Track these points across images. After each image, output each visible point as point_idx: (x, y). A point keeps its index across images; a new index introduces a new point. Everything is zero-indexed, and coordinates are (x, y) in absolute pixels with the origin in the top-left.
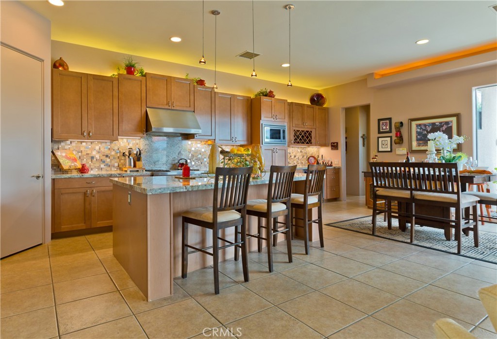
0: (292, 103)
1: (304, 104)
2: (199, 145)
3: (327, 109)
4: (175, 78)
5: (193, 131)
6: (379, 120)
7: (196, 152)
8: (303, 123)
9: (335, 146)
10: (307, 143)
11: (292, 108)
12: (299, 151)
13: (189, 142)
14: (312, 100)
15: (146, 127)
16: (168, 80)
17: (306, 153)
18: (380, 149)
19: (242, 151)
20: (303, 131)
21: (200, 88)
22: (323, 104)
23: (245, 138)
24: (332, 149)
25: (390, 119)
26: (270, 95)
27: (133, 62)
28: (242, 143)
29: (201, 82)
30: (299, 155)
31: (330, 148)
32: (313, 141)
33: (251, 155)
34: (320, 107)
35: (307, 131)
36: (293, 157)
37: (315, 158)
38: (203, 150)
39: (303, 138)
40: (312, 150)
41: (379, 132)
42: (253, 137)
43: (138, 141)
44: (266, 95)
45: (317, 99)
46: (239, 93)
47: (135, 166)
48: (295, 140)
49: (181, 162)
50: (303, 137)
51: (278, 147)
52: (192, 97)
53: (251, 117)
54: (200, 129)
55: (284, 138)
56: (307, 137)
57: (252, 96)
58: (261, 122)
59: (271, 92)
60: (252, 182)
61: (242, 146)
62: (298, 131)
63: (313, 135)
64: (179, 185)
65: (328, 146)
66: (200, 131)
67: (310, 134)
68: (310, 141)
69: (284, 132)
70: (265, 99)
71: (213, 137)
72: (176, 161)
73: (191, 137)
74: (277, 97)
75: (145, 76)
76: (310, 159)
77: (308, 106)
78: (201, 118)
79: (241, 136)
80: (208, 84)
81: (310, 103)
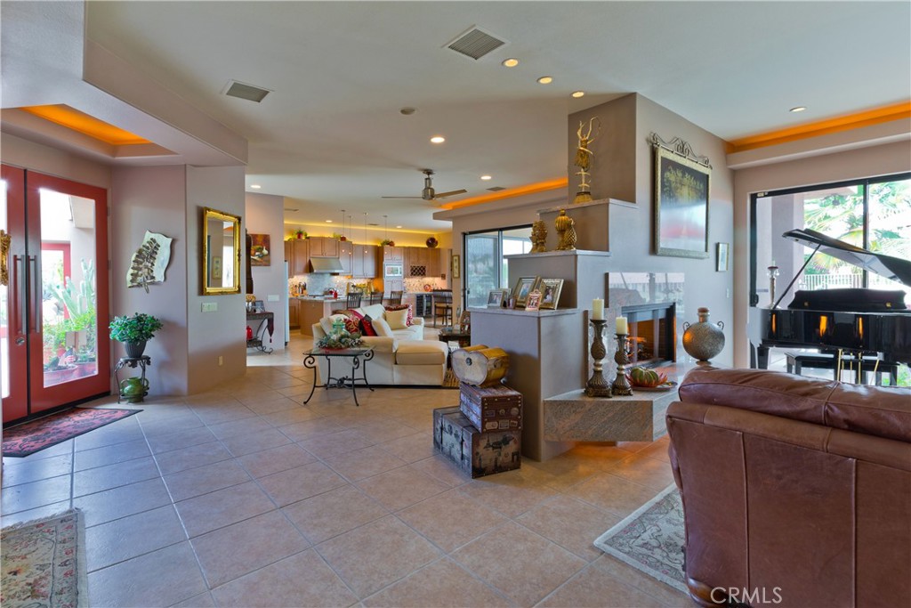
0: (409, 248)
1: (420, 247)
2: (341, 279)
3: (439, 249)
4: (327, 238)
5: (336, 271)
7: (340, 283)
8: (419, 261)
9: (443, 277)
10: (422, 275)
11: (408, 252)
12: (417, 280)
13: (336, 277)
14: (428, 243)
15: (309, 269)
16: (322, 240)
17: (422, 283)
20: (418, 267)
21: (343, 242)
22: (436, 245)
23: (373, 273)
24: (442, 279)
26: (391, 244)
27: (301, 230)
28: (371, 277)
29: (343, 239)
30: (417, 284)
32: (426, 273)
34: (433, 248)
35: (422, 267)
36: (411, 285)
37: (429, 286)
38: (344, 282)
39: (418, 271)
40: (428, 280)
42: (379, 272)
43: (304, 278)
44: (388, 244)
45: (432, 242)
46: (370, 243)
47: (302, 293)
48: (412, 273)
49: (332, 290)
51: (396, 279)
52: (338, 249)
54: (343, 269)
55: (401, 273)
56: (422, 271)
57: (379, 245)
58: (385, 262)
59: (392, 242)
62: (414, 267)
63: (427, 269)
64: (334, 301)
65: (439, 277)
66: (343, 271)
67: (424, 269)
68: (424, 273)
70: (387, 247)
71: (352, 274)
72: (329, 290)
73: (337, 274)
74: (397, 245)
75: (308, 238)
76: (426, 287)
77: (425, 248)
78: (344, 262)
79: (371, 271)
80: (348, 239)
81: (426, 246)
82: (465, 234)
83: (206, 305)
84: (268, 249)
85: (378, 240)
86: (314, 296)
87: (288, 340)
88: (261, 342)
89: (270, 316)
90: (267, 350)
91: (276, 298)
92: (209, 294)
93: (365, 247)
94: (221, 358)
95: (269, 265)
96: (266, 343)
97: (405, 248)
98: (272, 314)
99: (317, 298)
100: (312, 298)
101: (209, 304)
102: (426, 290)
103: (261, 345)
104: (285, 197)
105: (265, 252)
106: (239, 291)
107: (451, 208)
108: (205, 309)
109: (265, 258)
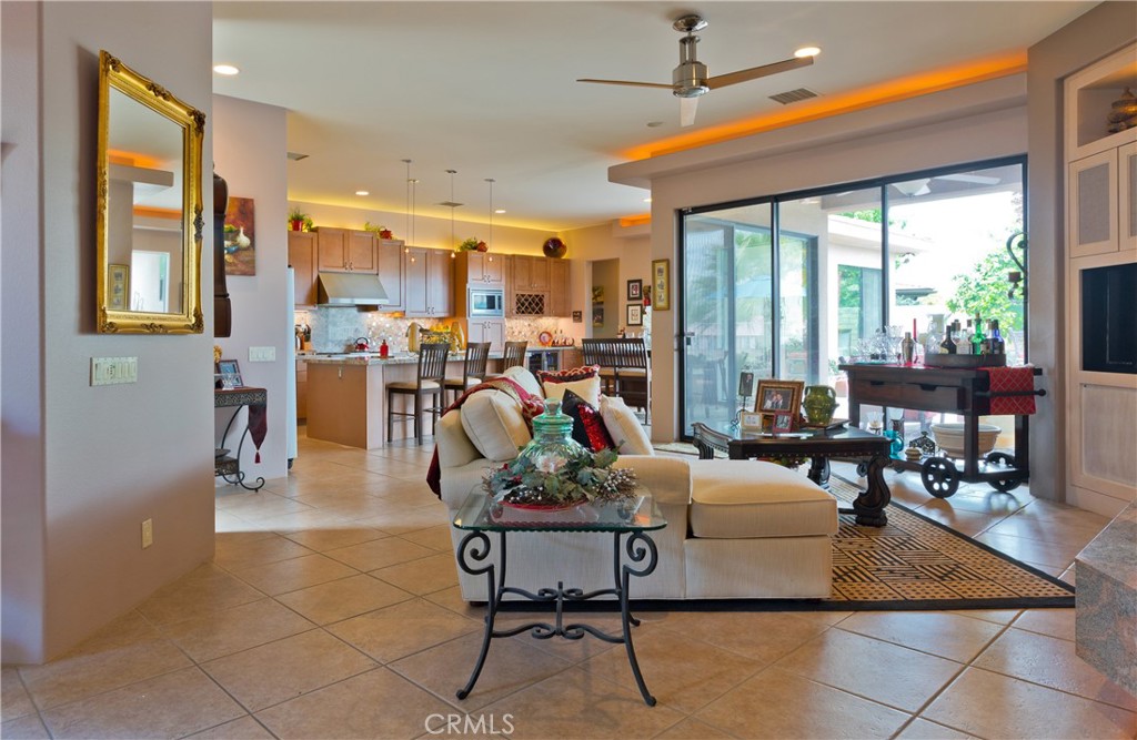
0: (514, 256)
1: (532, 257)
2: (382, 319)
3: (568, 262)
4: (353, 231)
5: (378, 302)
6: (629, 282)
7: (378, 327)
8: (530, 285)
9: (577, 316)
10: (537, 313)
11: (513, 264)
12: (526, 324)
13: (369, 315)
14: (546, 249)
15: (318, 296)
16: (345, 235)
17: (537, 328)
18: (630, 322)
19: (441, 329)
20: (530, 296)
21: (385, 241)
22: (563, 253)
23: (446, 309)
24: (575, 321)
25: (640, 281)
26: (480, 247)
27: (301, 214)
28: (442, 315)
29: (386, 234)
30: (526, 330)
31: (571, 320)
32: (546, 309)
33: (451, 333)
34: (557, 259)
35: (537, 296)
36: (516, 333)
37: (550, 335)
38: (388, 325)
39: (531, 306)
40: (546, 323)
41: (629, 299)
42: (456, 307)
43: (303, 315)
44: (475, 248)
45: (554, 247)
46: (438, 245)
47: (302, 348)
48: (519, 308)
49: (359, 342)
50: (530, 303)
51: (491, 320)
52: (375, 256)
53: (455, 279)
54: (386, 298)
55: (500, 307)
56: (537, 304)
57: (457, 250)
58: (468, 286)
59: (482, 244)
60: (450, 358)
61: (440, 319)
62: (523, 296)
63: (545, 300)
65: (569, 316)
66: (386, 302)
67: (541, 300)
68: (541, 309)
69: (500, 298)
70: (473, 254)
71: (402, 309)
72: (352, 342)
73: (373, 308)
74: (491, 250)
75: (315, 230)
76: (544, 336)
77: (539, 259)
78: (388, 282)
79: (440, 305)
80: (395, 236)
81: (542, 255)
82: (681, 214)
83: (104, 363)
84: (251, 234)
85: (453, 240)
86: (330, 355)
87: (294, 454)
88: (236, 462)
89: (258, 400)
90: (249, 480)
91: (269, 353)
92: (113, 329)
93: (429, 253)
94: (147, 525)
95: (253, 274)
96: (246, 465)
97: (507, 256)
98: (263, 391)
99: (334, 358)
100: (324, 358)
101: (116, 360)
102: (544, 344)
103: (236, 471)
104: (289, 111)
105: (243, 240)
106: (198, 326)
107: (649, 156)
108: (101, 377)
109: (244, 256)
